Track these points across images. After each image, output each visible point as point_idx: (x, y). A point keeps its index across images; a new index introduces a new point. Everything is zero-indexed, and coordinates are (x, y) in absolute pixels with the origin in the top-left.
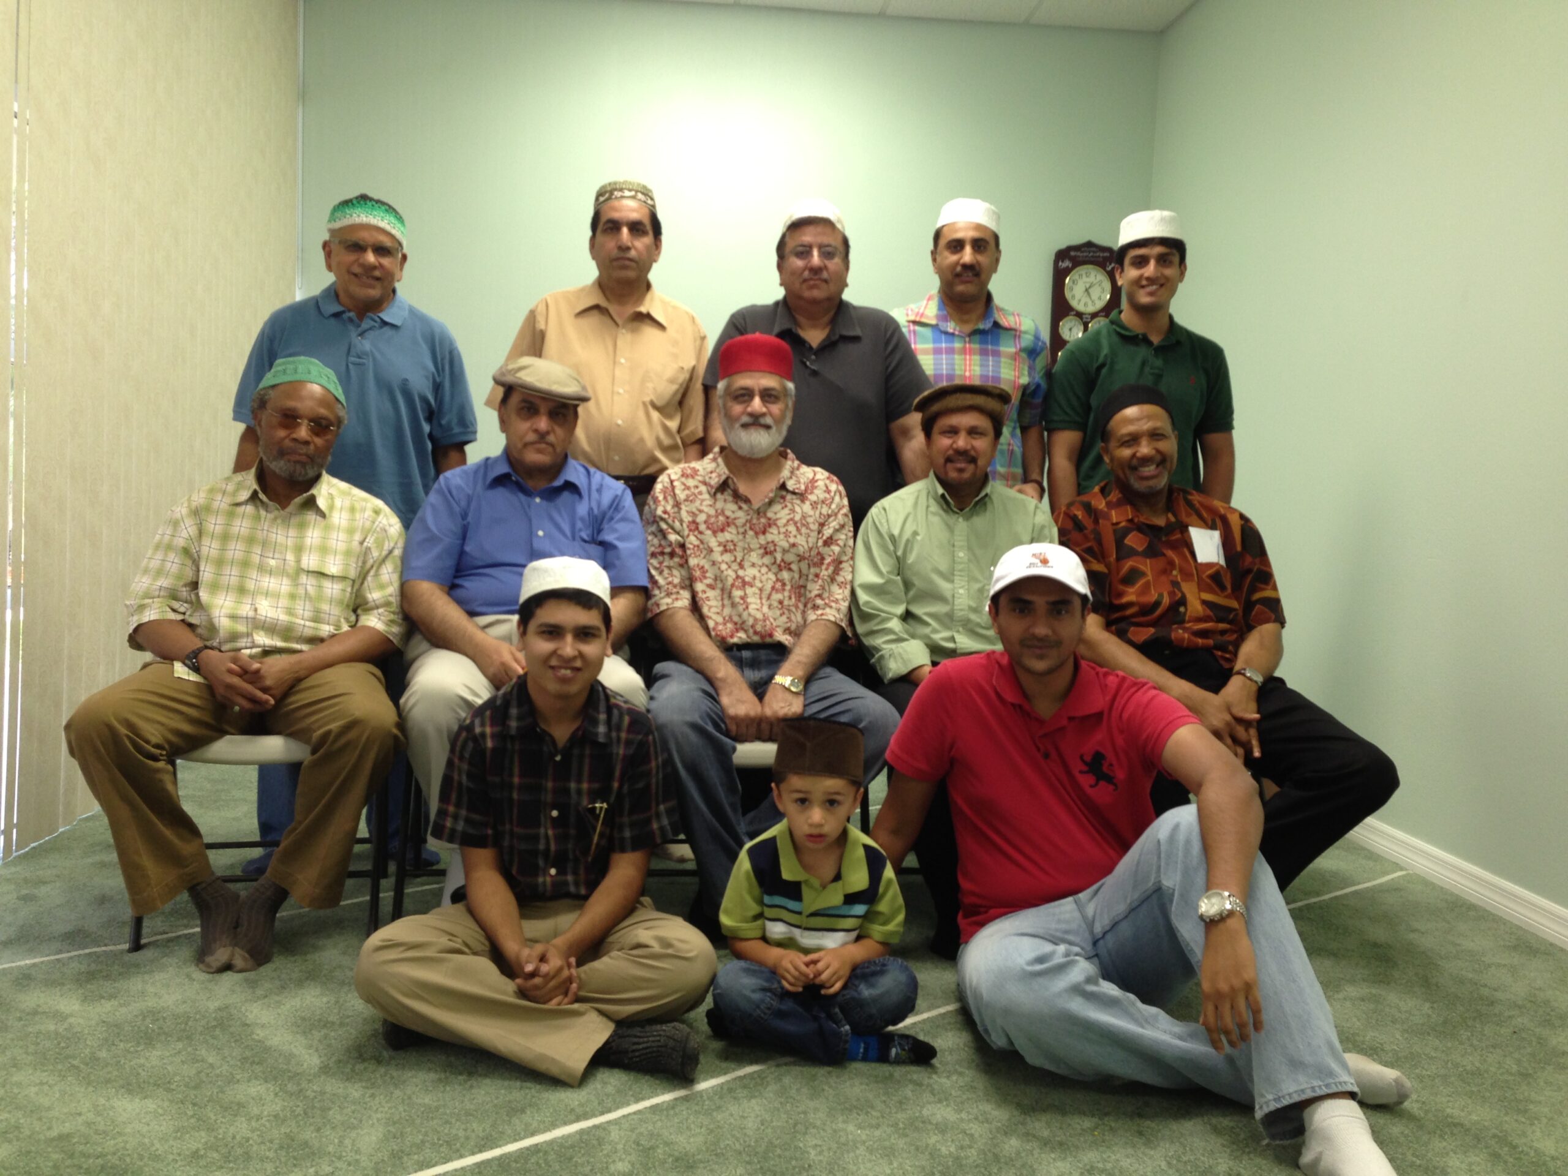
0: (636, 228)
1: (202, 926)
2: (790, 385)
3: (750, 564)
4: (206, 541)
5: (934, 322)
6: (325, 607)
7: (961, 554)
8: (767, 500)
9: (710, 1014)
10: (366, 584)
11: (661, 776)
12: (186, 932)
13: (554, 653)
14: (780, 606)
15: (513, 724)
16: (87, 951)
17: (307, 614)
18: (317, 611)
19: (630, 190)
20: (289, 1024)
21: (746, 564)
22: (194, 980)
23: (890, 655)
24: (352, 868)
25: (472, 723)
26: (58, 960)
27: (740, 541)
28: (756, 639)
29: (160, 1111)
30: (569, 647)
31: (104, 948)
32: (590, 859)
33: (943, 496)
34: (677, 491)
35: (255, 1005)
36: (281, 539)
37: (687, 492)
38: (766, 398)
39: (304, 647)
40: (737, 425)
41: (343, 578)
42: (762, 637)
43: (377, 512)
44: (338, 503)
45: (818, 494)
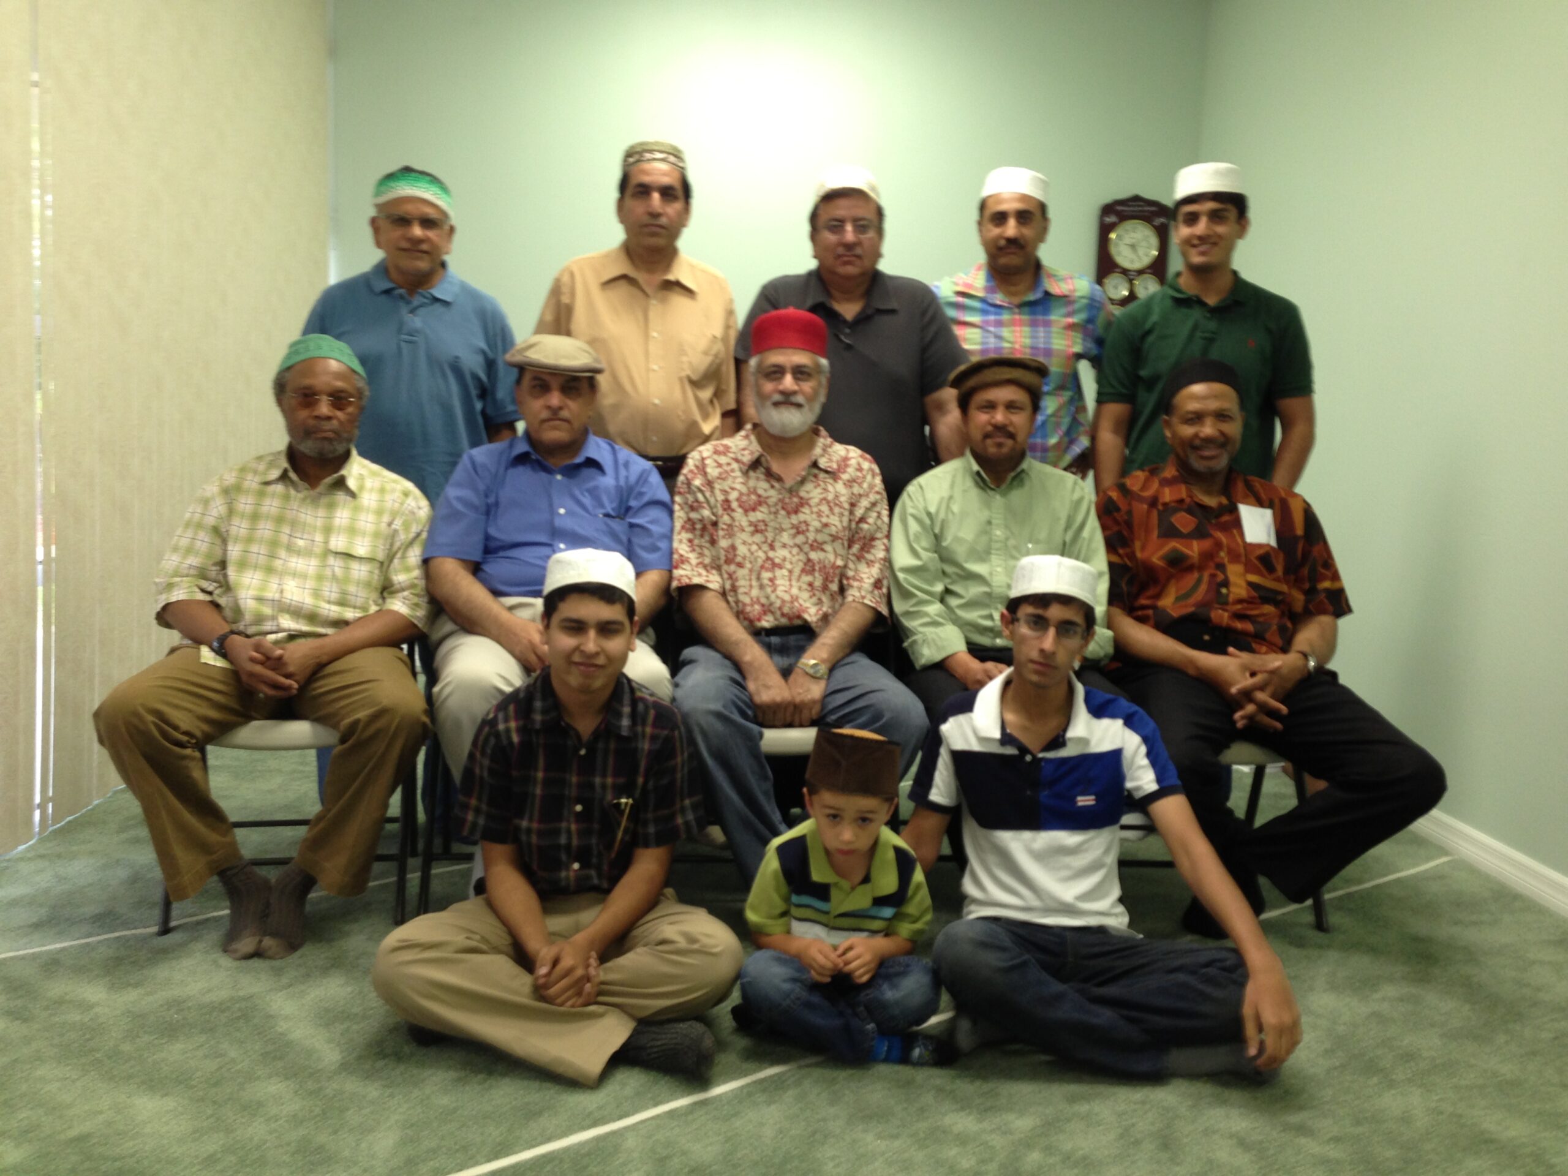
0: (667, 192)
1: (232, 908)
2: (824, 362)
3: (780, 544)
4: (236, 521)
5: (980, 294)
6: (352, 589)
7: (998, 533)
8: (799, 479)
9: (736, 1011)
10: (392, 566)
11: (686, 770)
12: (215, 914)
13: (577, 649)
14: (809, 589)
15: (538, 718)
16: (117, 934)
17: (334, 596)
18: (344, 593)
19: (661, 152)
20: (312, 1015)
21: (777, 545)
22: (221, 966)
23: (924, 641)
24: (380, 852)
25: (496, 717)
26: (88, 944)
27: (772, 520)
28: (784, 621)
29: (180, 1109)
30: (591, 642)
31: (134, 931)
32: (613, 855)
33: (978, 473)
34: (709, 470)
35: (280, 994)
36: (309, 519)
37: (719, 470)
38: (799, 376)
39: (329, 631)
40: (768, 403)
41: (370, 560)
42: (790, 619)
43: (406, 494)
44: (368, 483)
45: (850, 472)
